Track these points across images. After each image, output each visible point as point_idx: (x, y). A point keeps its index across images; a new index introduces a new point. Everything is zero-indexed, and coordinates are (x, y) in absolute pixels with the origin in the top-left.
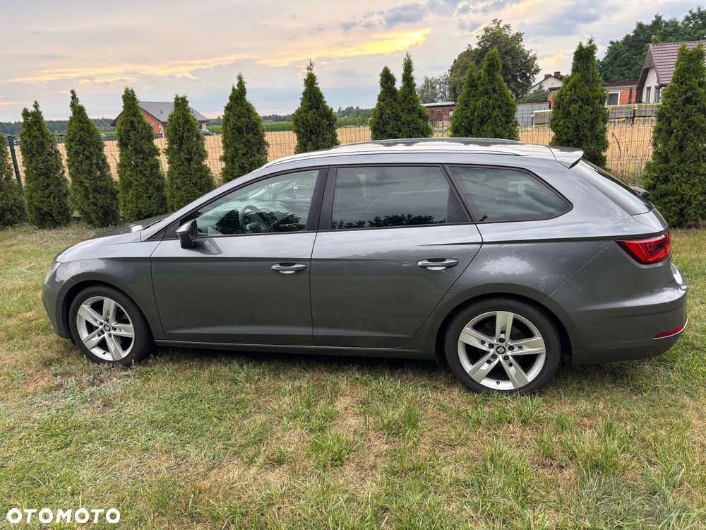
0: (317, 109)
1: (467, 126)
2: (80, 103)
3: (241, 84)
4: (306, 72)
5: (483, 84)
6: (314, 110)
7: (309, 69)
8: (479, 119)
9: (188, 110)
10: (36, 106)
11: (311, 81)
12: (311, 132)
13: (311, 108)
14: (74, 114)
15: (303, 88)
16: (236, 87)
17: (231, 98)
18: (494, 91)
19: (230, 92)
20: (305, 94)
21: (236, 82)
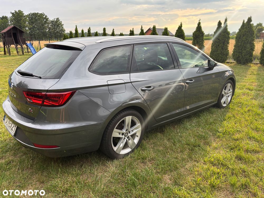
0: (199, 31)
1: (239, 37)
2: (143, 29)
3: (181, 25)
4: (198, 21)
5: (246, 25)
6: (199, 32)
7: (199, 21)
8: (243, 35)
9: (167, 31)
10: (133, 29)
11: (199, 24)
12: (197, 37)
13: (198, 31)
14: (141, 31)
15: (197, 26)
16: (180, 25)
17: (178, 28)
18: (249, 27)
19: (178, 27)
20: (197, 27)
21: (180, 24)
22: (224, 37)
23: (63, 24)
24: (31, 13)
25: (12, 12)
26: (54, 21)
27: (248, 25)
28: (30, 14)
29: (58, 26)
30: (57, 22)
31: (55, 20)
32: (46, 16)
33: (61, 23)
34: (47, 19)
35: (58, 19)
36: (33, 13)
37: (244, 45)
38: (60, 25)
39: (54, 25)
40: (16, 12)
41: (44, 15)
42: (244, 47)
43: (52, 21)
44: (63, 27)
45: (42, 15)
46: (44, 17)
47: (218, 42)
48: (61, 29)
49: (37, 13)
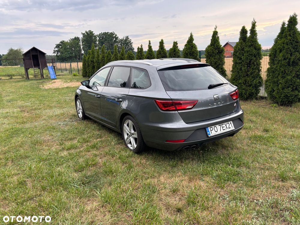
2: (151, 45)
10: (141, 46)
14: (149, 48)
22: (250, 54)
23: (132, 43)
24: (102, 33)
25: (83, 33)
26: (123, 40)
27: (290, 31)
28: (100, 34)
29: (127, 44)
30: (126, 40)
31: (125, 38)
32: (116, 35)
33: (130, 42)
34: (117, 38)
35: (127, 37)
36: (104, 33)
37: (280, 70)
38: (129, 44)
39: (123, 44)
40: (86, 32)
41: (114, 34)
42: (282, 72)
43: (121, 40)
44: (132, 46)
45: (112, 34)
46: (114, 36)
47: (240, 63)
48: (130, 48)
49: (108, 33)
